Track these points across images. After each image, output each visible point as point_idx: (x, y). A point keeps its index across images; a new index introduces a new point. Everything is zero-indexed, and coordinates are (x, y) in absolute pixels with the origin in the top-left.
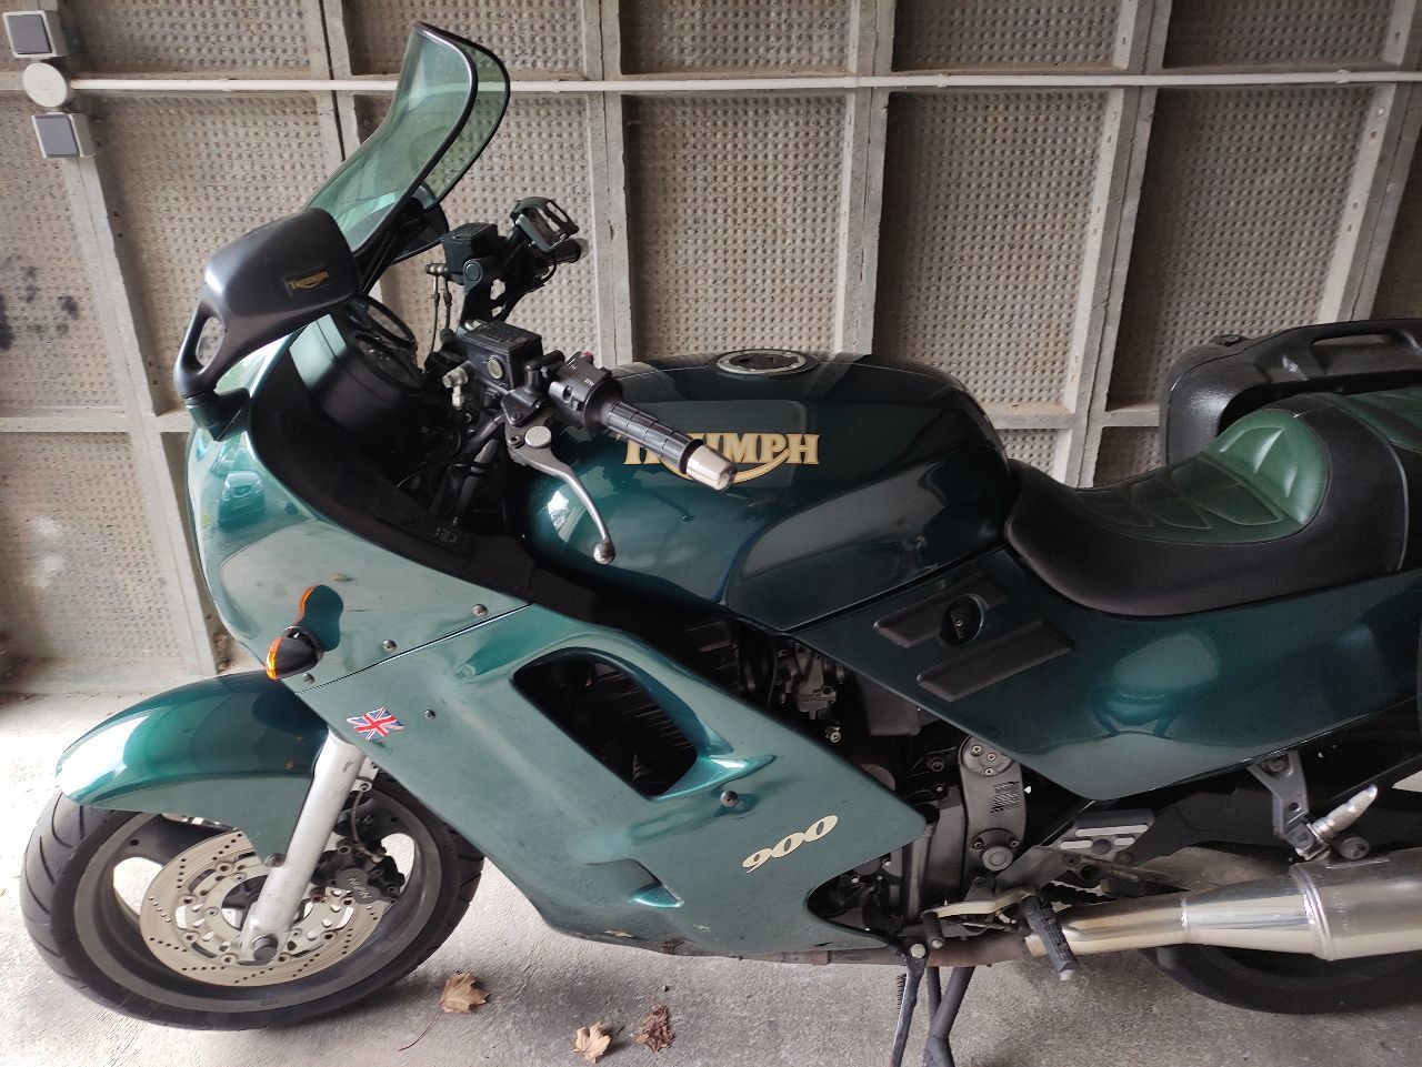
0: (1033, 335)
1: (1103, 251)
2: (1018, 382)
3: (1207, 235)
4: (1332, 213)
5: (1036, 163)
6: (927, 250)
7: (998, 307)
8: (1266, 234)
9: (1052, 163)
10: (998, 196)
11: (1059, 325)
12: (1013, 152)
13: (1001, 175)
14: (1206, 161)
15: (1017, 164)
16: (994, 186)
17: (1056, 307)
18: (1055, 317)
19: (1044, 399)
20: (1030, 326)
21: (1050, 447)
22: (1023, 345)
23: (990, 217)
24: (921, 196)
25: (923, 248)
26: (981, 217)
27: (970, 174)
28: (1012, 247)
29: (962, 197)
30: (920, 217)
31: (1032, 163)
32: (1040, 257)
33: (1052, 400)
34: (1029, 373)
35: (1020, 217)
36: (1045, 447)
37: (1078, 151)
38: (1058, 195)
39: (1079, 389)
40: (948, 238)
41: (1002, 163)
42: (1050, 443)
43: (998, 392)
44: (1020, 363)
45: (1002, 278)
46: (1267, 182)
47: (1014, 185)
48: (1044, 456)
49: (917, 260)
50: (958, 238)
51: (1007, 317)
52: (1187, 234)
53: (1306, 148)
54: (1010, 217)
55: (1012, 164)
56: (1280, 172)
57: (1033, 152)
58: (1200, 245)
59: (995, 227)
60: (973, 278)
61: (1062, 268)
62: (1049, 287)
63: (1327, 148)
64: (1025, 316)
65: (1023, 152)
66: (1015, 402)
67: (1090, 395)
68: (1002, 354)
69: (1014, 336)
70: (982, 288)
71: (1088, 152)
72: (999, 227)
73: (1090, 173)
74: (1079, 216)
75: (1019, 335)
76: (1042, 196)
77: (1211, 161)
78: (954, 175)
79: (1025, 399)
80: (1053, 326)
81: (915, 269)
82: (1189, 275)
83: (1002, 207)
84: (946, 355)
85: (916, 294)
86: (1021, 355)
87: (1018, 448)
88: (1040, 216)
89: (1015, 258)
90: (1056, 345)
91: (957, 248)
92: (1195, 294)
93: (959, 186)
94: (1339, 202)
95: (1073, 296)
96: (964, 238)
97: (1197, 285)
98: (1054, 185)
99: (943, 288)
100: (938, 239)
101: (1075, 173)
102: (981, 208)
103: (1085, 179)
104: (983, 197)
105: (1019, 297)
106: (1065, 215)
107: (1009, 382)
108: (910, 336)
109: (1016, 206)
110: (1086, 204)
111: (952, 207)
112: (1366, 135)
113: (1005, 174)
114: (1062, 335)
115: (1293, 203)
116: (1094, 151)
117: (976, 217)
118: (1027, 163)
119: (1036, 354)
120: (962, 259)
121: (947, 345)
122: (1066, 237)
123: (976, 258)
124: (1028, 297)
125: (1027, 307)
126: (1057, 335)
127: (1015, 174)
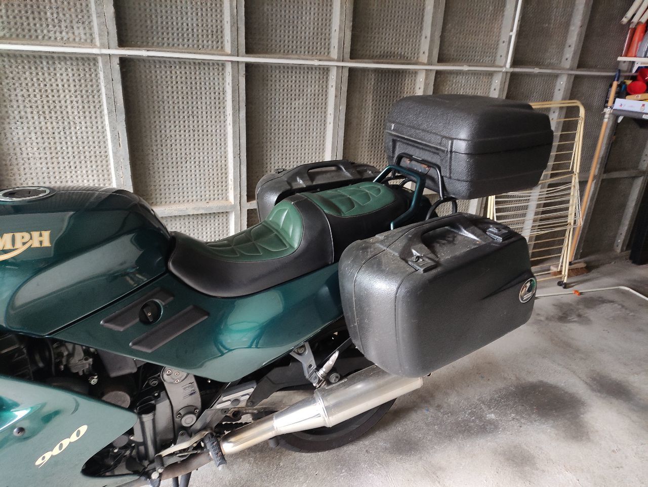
0: (211, 170)
1: (234, 132)
2: (207, 192)
3: (277, 126)
4: (323, 117)
5: (199, 93)
6: (153, 132)
7: (192, 158)
8: (300, 125)
9: (206, 94)
10: (183, 108)
11: (221, 166)
12: (187, 88)
13: (183, 98)
14: (271, 94)
15: (189, 93)
16: (181, 103)
17: (219, 157)
18: (219, 162)
19: (220, 199)
20: (208, 166)
21: (227, 220)
22: (207, 175)
23: (181, 117)
24: (146, 107)
25: (151, 132)
26: (177, 117)
27: (168, 97)
28: (194, 131)
29: (166, 108)
30: (147, 117)
31: (196, 93)
32: (207, 135)
33: (224, 199)
34: (211, 187)
35: (195, 117)
36: (224, 220)
37: (217, 88)
38: (211, 108)
39: (234, 193)
40: (163, 127)
41: (182, 93)
42: (226, 218)
43: (199, 197)
44: (207, 183)
45: (192, 145)
46: (297, 104)
47: (190, 103)
48: (225, 224)
49: (149, 137)
50: (168, 127)
51: (197, 163)
52: (269, 126)
53: (309, 91)
54: (191, 117)
55: (187, 93)
56: (301, 100)
57: (196, 88)
58: (275, 130)
59: (184, 122)
60: (178, 145)
61: (218, 140)
62: (214, 149)
63: (317, 91)
64: (206, 162)
65: (191, 88)
66: (207, 201)
67: (239, 195)
68: (198, 179)
69: (202, 171)
70: (183, 150)
71: (221, 89)
72: (186, 122)
73: (224, 98)
74: (222, 117)
75: (204, 170)
76: (204, 108)
77: (273, 95)
78: (160, 97)
79: (212, 199)
80: (219, 166)
81: (149, 141)
82: (273, 143)
83: (186, 113)
84: (171, 181)
85: (151, 153)
86: (207, 179)
87: (212, 221)
88: (204, 117)
89: (196, 136)
90: (222, 174)
91: (168, 131)
92: (276, 151)
93: (163, 102)
94: (325, 113)
95: (225, 152)
96: (170, 127)
97: (277, 147)
98: (208, 103)
99: (164, 150)
100: (158, 127)
101: (217, 98)
102: (176, 113)
103: (221, 101)
104: (176, 108)
105: (201, 153)
106: (216, 117)
107: (203, 192)
108: (151, 173)
109: (193, 112)
110: (224, 112)
111: (162, 112)
112: (330, 86)
113: (185, 98)
114: (223, 170)
115: (308, 113)
116: (223, 89)
117: (175, 117)
118: (194, 93)
119: (213, 179)
120: (171, 136)
121: (171, 176)
122: (218, 126)
123: (178, 136)
124: (206, 153)
125: (206, 158)
126: (222, 170)
127: (190, 98)
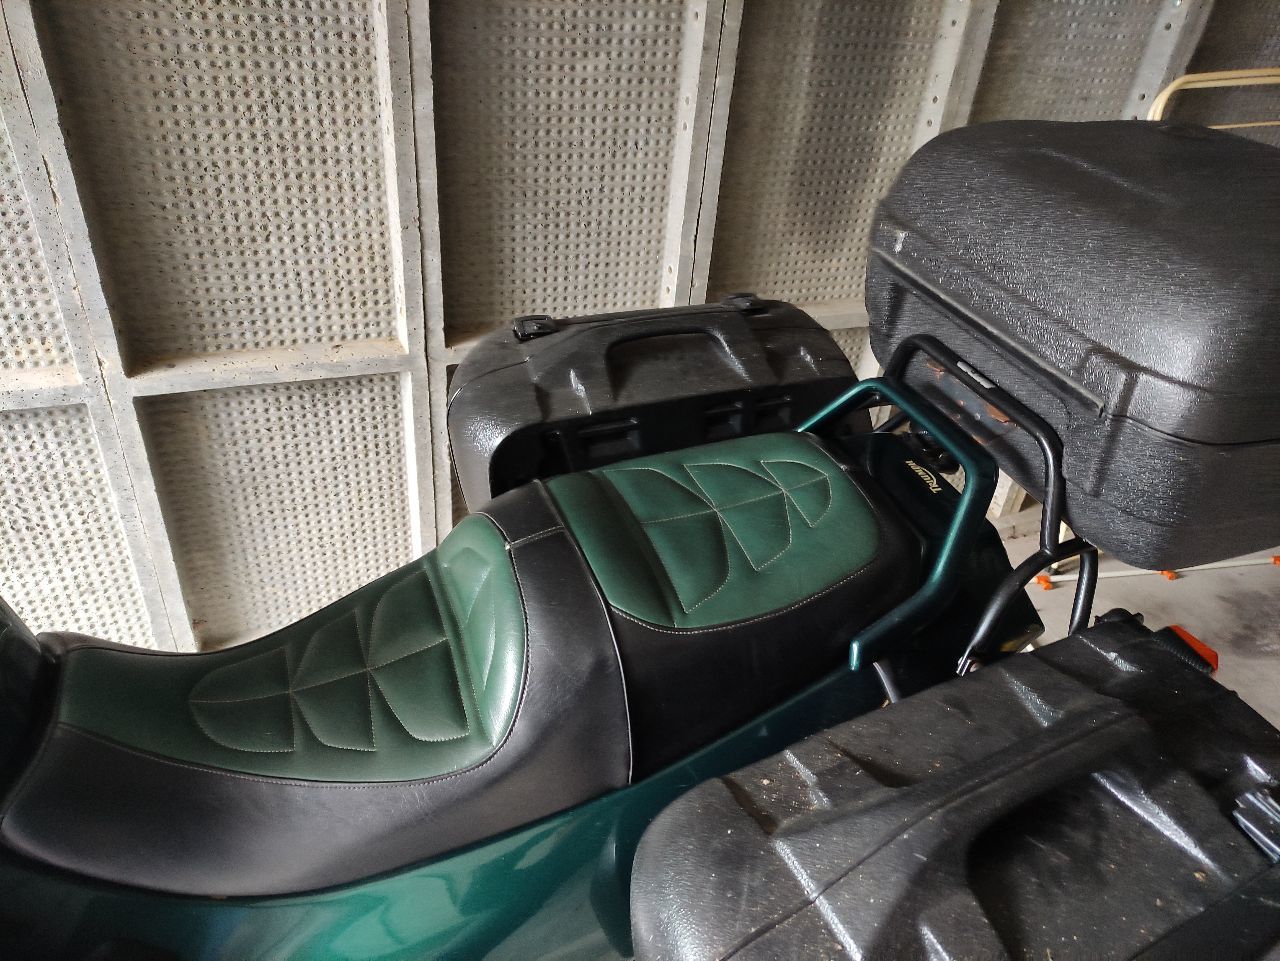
0: (341, 260)
1: (400, 157)
2: (335, 318)
3: (531, 133)
4: (666, 106)
5: (289, 35)
6: (158, 153)
7: (285, 227)
8: (598, 132)
9: (311, 36)
10: (245, 79)
11: (371, 247)
12: (251, 18)
13: (241, 50)
14: (513, 39)
15: (261, 35)
16: (235, 65)
17: (362, 225)
18: (364, 236)
19: (373, 335)
20: (333, 249)
21: (394, 388)
22: (330, 273)
23: (241, 108)
24: (126, 78)
25: (151, 153)
26: (227, 109)
27: (194, 47)
28: (283, 149)
29: (191, 80)
30: (133, 107)
31: (282, 35)
32: (325, 162)
33: (384, 334)
34: (346, 306)
35: (284, 108)
36: (387, 389)
37: (344, 20)
38: (330, 80)
39: (408, 324)
40: (186, 137)
41: (238, 33)
42: (392, 383)
43: (311, 331)
44: (332, 295)
45: (280, 189)
46: (590, 68)
47: (264, 65)
48: (389, 398)
49: (148, 168)
50: (202, 137)
51: (299, 240)
52: (507, 132)
53: (627, 28)
54: (270, 109)
55: (253, 35)
56: (603, 55)
57: (280, 19)
58: (524, 145)
59: (252, 122)
60: (239, 191)
61: (358, 175)
62: (346, 200)
63: (650, 28)
64: (325, 237)
65: (265, 19)
66: (337, 340)
67: (423, 330)
68: (305, 285)
69: (315, 262)
70: (255, 203)
71: (358, 23)
72: (258, 123)
73: (367, 51)
74: (366, 108)
75: (322, 261)
76: (308, 81)
77: (519, 40)
78: (170, 48)
79: (349, 337)
80: (364, 248)
81: (149, 179)
82: (518, 182)
83: (254, 95)
84: (227, 290)
85: (159, 213)
86: (331, 284)
87: (354, 392)
88: (312, 108)
89: (291, 163)
90: (373, 270)
91: (204, 151)
92: (529, 204)
93: (182, 64)
94: (672, 94)
95: (381, 210)
96: (210, 137)
97: (530, 194)
98: (321, 65)
99: (198, 205)
100: (172, 138)
101: (347, 51)
102: (225, 95)
103: (358, 58)
104: (222, 80)
105: (310, 213)
106: (346, 107)
107: (323, 318)
108: (167, 268)
109: (276, 94)
110: (371, 93)
111: (179, 93)
112: (689, 15)
113: (248, 49)
114: (378, 259)
115: (623, 95)
116: (365, 22)
117: (220, 109)
118: (275, 34)
119: (350, 283)
120: (215, 165)
121: (225, 278)
122: (355, 136)
123: (235, 164)
124: (323, 214)
125: (324, 225)
126: (372, 259)
127: (262, 49)
